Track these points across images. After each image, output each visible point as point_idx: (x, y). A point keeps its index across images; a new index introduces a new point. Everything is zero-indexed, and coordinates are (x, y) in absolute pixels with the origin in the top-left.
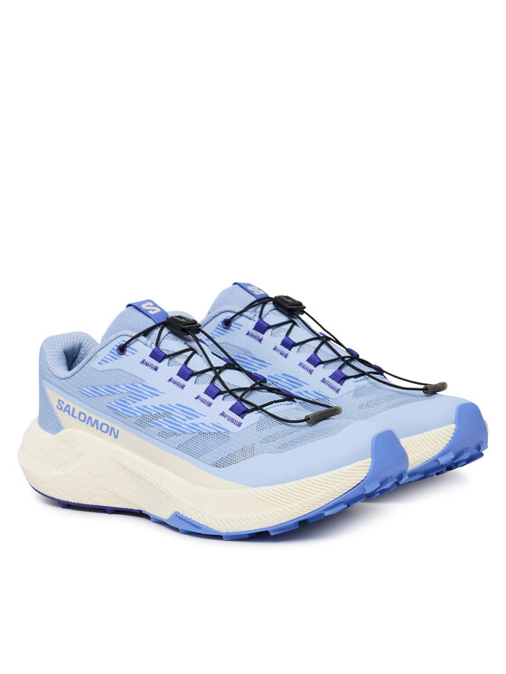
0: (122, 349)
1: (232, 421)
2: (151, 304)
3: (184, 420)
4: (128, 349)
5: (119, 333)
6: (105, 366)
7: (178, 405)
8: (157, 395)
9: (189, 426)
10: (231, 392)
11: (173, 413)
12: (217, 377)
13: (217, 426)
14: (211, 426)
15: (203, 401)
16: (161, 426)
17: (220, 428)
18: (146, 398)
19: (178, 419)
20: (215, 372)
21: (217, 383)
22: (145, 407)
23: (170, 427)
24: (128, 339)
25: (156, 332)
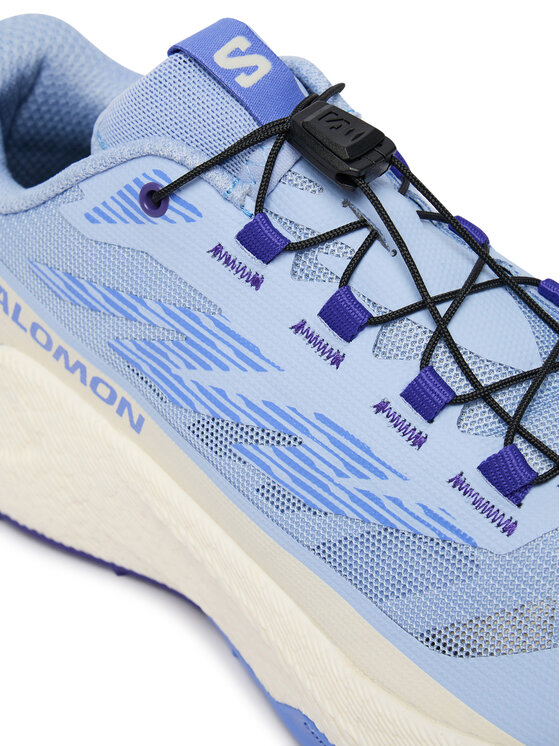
0: (156, 199)
1: (488, 510)
2: (242, 43)
3: (340, 474)
4: (172, 203)
5: (147, 145)
6: (102, 231)
7: (320, 417)
8: (259, 369)
9: (353, 497)
10: (483, 394)
11: (306, 441)
12: (441, 334)
13: (440, 520)
14: (420, 513)
15: (396, 421)
16: (267, 469)
17: (446, 524)
18: (225, 368)
19: (318, 463)
20: (435, 314)
21: (443, 362)
22: (221, 392)
23: (295, 480)
24: (176, 173)
25: (261, 155)
